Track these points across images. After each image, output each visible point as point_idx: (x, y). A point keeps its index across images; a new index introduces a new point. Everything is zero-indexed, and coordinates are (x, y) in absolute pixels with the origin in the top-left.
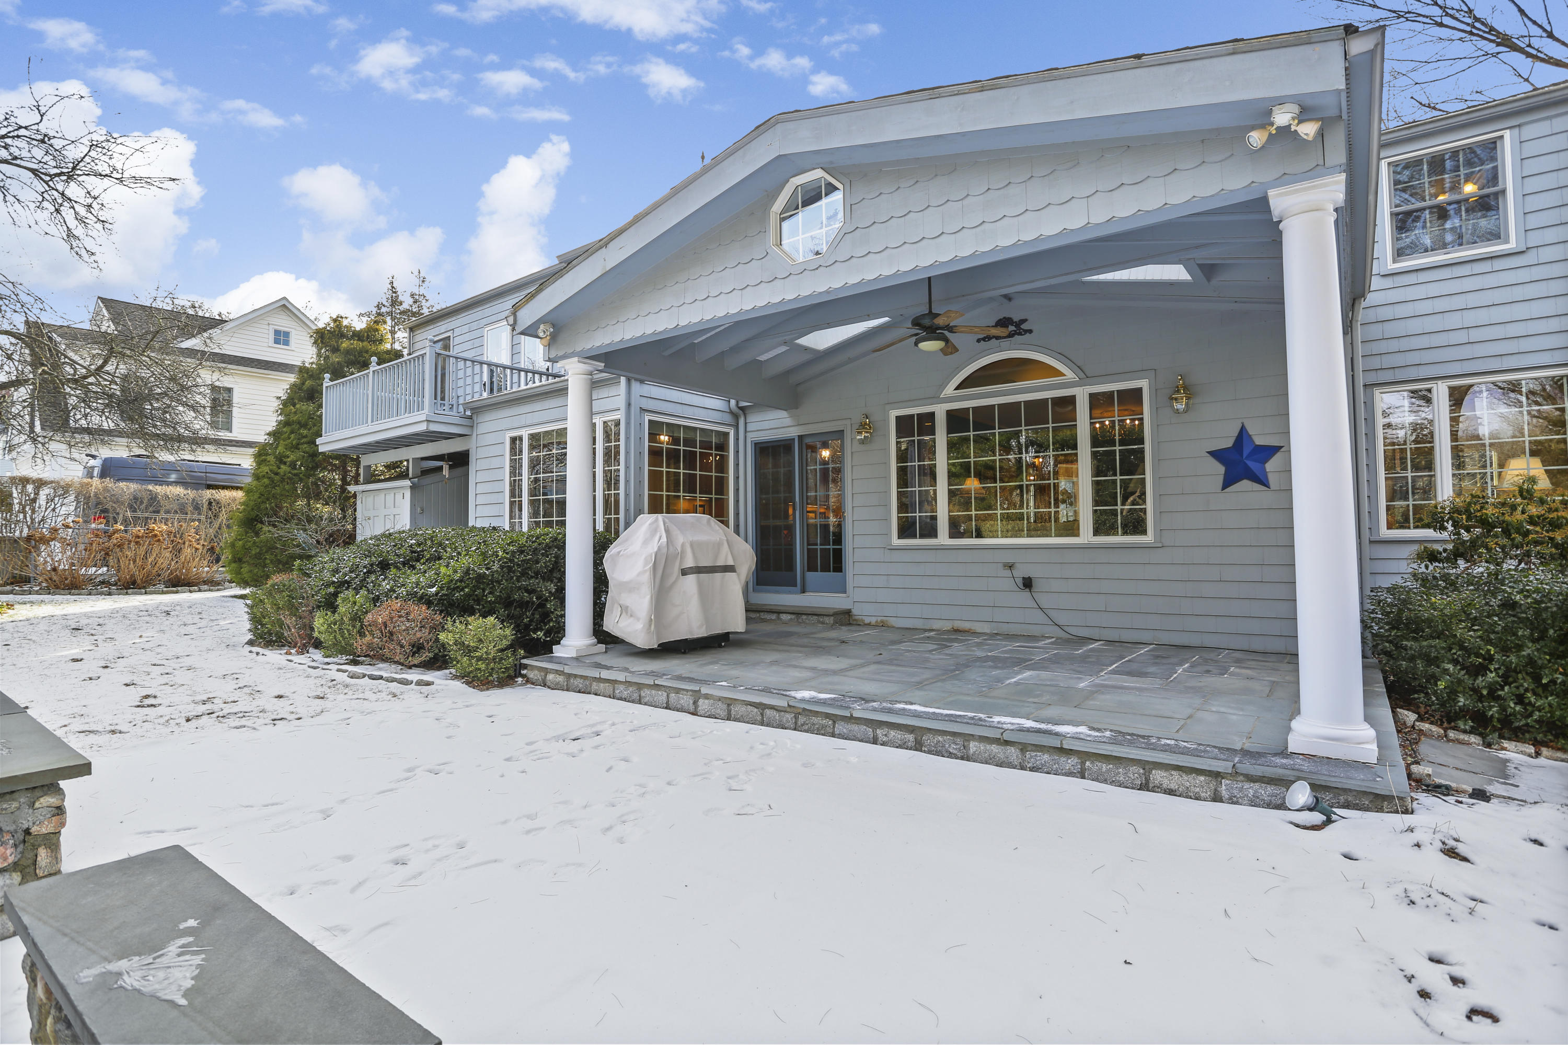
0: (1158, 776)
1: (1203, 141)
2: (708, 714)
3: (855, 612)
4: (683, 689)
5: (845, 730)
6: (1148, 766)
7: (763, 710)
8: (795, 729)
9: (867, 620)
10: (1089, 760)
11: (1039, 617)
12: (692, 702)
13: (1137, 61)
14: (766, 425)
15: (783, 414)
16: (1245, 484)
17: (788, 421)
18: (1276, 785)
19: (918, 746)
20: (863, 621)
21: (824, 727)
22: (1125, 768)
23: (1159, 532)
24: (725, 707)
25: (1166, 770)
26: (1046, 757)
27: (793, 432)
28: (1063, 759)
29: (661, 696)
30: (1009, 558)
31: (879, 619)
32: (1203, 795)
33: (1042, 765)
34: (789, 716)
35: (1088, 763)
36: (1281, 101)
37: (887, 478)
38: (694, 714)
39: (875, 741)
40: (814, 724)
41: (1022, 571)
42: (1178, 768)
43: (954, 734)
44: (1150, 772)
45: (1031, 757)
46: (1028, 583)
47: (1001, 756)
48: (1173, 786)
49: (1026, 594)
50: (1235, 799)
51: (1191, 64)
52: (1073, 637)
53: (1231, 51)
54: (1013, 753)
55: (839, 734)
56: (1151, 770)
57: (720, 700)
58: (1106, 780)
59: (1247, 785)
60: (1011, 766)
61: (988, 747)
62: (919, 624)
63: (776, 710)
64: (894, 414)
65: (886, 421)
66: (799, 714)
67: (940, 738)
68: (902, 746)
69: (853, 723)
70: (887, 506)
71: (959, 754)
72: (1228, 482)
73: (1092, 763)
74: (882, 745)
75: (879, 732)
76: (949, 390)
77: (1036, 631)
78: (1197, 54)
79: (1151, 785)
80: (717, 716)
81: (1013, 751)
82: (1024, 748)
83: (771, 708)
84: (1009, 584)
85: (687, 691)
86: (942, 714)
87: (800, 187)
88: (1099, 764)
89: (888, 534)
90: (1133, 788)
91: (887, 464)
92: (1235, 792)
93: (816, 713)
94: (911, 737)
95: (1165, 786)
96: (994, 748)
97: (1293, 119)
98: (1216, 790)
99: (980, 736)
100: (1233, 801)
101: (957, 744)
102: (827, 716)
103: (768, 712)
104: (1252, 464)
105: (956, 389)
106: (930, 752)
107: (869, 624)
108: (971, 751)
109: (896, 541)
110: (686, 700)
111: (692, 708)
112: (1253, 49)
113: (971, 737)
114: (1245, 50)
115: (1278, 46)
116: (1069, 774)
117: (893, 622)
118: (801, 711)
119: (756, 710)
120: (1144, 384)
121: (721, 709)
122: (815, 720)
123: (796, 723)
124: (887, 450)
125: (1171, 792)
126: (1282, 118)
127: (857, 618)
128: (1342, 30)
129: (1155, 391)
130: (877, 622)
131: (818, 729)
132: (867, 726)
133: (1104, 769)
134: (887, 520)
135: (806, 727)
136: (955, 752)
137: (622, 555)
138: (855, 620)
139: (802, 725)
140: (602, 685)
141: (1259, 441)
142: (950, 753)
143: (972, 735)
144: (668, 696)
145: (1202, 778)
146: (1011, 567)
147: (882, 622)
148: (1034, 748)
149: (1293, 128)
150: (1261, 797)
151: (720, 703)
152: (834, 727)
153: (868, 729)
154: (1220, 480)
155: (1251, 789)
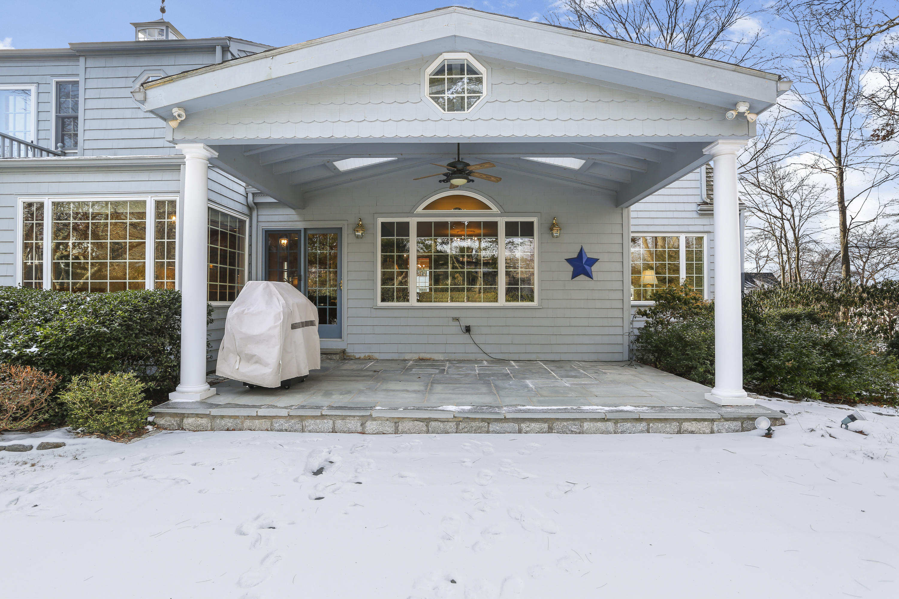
0: (686, 426)
1: (699, 108)
2: (376, 431)
3: (348, 350)
4: (350, 416)
5: (497, 428)
6: (681, 421)
7: (428, 423)
8: (456, 432)
9: (357, 356)
10: (651, 423)
11: (474, 349)
12: (359, 424)
13: (691, 58)
14: (276, 218)
15: (291, 211)
16: (582, 277)
17: (296, 217)
18: (736, 421)
19: (550, 430)
20: (354, 356)
21: (480, 428)
22: (670, 424)
23: (541, 300)
24: (393, 424)
25: (690, 422)
26: (629, 425)
27: (300, 225)
28: (638, 424)
29: (328, 424)
30: (456, 314)
31: (367, 355)
32: (707, 431)
33: (627, 429)
34: (452, 425)
35: (651, 425)
36: (745, 100)
37: (374, 263)
38: (363, 433)
39: (520, 431)
40: (472, 427)
41: (465, 322)
42: (695, 420)
43: (574, 420)
44: (681, 424)
45: (621, 426)
46: (468, 329)
47: (604, 428)
48: (693, 429)
49: (467, 336)
50: (720, 431)
51: (715, 69)
52: (493, 359)
53: (734, 70)
54: (610, 426)
55: (493, 431)
56: (682, 423)
57: (387, 420)
58: (660, 432)
59: (725, 423)
60: (608, 433)
61: (595, 424)
62: (395, 356)
63: (440, 421)
64: (380, 220)
65: (374, 224)
66: (460, 421)
67: (565, 423)
68: (541, 432)
69: (504, 422)
70: (374, 281)
71: (578, 431)
72: (574, 275)
73: (653, 424)
74: (525, 433)
75: (522, 425)
76: (420, 209)
77: (471, 357)
78: (719, 65)
79: (682, 431)
80: (384, 432)
81: (610, 424)
82: (616, 421)
83: (436, 421)
84: (458, 330)
85: (354, 416)
86: (554, 409)
87: (446, 61)
88: (657, 424)
89: (374, 299)
90: (674, 433)
91: (374, 253)
92: (720, 427)
93: (474, 419)
94: (546, 426)
95: (689, 430)
96: (599, 424)
97: (747, 110)
98: (712, 428)
99: (590, 419)
100: (719, 432)
101: (576, 425)
102: (483, 420)
103: (433, 424)
104: (587, 267)
105: (423, 209)
106: (558, 432)
107: (359, 359)
108: (585, 428)
109: (380, 304)
110: (354, 424)
111: (360, 429)
112: (743, 72)
113: (585, 420)
114: (739, 71)
115: (753, 74)
116: (642, 432)
117: (377, 356)
118: (461, 419)
119: (422, 423)
120: (535, 220)
121: (389, 427)
122: (473, 424)
123: (457, 428)
124: (374, 244)
125: (692, 432)
126: (743, 108)
127: (349, 354)
128: (777, 77)
129: (540, 224)
130: (365, 356)
131: (475, 430)
132: (514, 423)
133: (660, 426)
134: (374, 290)
135: (466, 430)
136: (575, 430)
137: (246, 314)
138: (348, 356)
139: (463, 429)
140: (257, 421)
141: (589, 255)
142: (572, 431)
143: (586, 419)
144: (334, 423)
145: (706, 423)
146: (457, 319)
147: (369, 356)
148: (622, 421)
149: (746, 114)
150: (731, 428)
151: (388, 422)
152: (488, 427)
153: (515, 425)
154: (571, 274)
155: (727, 424)
